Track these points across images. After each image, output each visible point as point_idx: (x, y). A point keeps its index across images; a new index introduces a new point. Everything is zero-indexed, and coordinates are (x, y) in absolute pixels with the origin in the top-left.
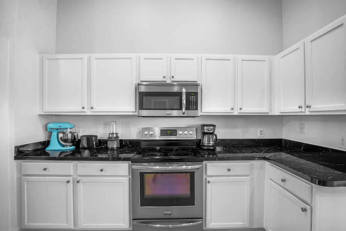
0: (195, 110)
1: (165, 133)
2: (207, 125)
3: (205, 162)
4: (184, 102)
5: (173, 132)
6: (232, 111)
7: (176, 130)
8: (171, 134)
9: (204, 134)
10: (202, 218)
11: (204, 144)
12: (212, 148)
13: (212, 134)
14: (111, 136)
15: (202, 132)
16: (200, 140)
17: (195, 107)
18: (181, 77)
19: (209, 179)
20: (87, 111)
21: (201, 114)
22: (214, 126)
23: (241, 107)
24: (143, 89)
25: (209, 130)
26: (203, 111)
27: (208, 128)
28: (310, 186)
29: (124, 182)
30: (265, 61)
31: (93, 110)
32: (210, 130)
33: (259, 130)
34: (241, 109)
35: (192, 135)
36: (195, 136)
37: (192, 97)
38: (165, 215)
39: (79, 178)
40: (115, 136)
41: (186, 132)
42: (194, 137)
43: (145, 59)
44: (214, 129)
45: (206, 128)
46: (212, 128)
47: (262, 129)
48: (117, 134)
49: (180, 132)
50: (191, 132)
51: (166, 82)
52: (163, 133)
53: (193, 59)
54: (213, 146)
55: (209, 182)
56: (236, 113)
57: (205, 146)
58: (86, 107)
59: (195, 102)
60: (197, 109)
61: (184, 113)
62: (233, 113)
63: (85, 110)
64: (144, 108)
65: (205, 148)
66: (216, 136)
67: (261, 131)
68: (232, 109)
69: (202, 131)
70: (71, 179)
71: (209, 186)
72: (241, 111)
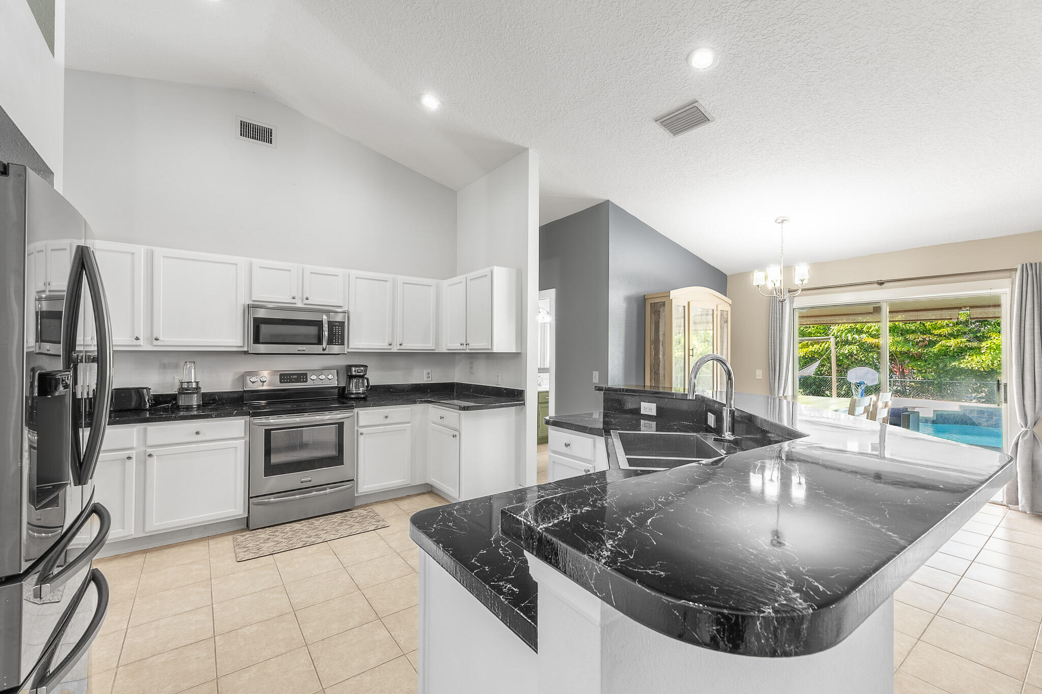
0: (340, 345)
1: (287, 379)
2: (356, 366)
3: (356, 410)
4: (326, 333)
5: (302, 377)
6: (390, 347)
7: (306, 374)
8: (297, 381)
9: (351, 377)
10: (353, 480)
11: (351, 392)
12: (362, 396)
13: (362, 377)
14: (185, 386)
15: (348, 375)
16: (344, 388)
17: (340, 341)
18: (319, 298)
19: (361, 430)
20: (143, 343)
21: (349, 351)
22: (366, 366)
23: (401, 342)
24: (261, 314)
25: (358, 372)
26: (351, 346)
27: (357, 369)
28: (458, 414)
29: (236, 447)
30: (431, 286)
31: (158, 343)
32: (361, 372)
33: (425, 372)
34: (401, 345)
35: (331, 380)
36: (336, 381)
37: (336, 328)
38: (302, 482)
39: (149, 451)
40: (194, 385)
41: (323, 377)
42: (335, 384)
43: (260, 267)
44: (365, 371)
45: (353, 369)
46: (362, 368)
47: (430, 371)
48: (197, 383)
49: (314, 377)
50: (330, 377)
51: (295, 304)
52: (284, 379)
53: (337, 276)
54: (363, 393)
55: (362, 434)
56: (395, 350)
57: (352, 394)
58: (141, 338)
59: (340, 335)
60: (343, 344)
61: (324, 350)
62: (391, 349)
63: (141, 342)
64: (261, 341)
65: (353, 396)
66: (368, 380)
67: (428, 374)
68: (390, 345)
69: (347, 373)
70: (133, 453)
71: (361, 438)
72: (402, 347)
